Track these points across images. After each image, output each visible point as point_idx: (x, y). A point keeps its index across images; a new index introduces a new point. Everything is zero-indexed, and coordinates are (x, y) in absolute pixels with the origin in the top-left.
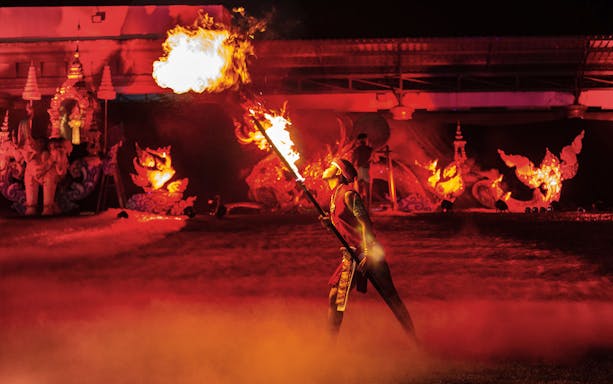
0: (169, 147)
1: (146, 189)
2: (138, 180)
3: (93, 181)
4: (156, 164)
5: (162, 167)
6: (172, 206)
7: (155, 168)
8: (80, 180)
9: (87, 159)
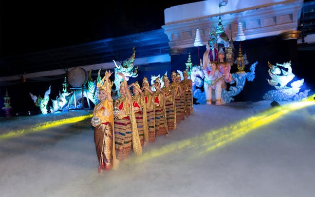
0: (290, 62)
1: (277, 87)
2: (271, 82)
3: (242, 85)
4: (282, 72)
5: (286, 73)
6: (295, 96)
7: (282, 74)
8: (234, 85)
9: (238, 73)
